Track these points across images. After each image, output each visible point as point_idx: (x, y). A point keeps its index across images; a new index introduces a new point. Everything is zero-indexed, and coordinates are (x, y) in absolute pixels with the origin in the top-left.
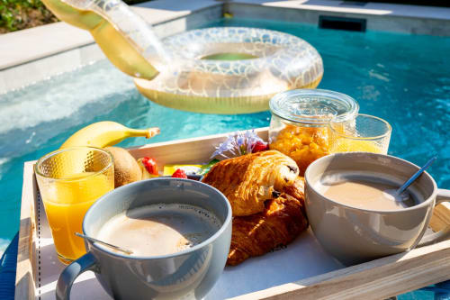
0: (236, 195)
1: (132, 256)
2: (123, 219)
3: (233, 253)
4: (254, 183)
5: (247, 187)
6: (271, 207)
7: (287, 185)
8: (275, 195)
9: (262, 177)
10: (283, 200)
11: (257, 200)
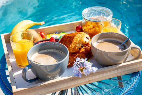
0: (70, 47)
1: (41, 65)
2: (37, 54)
3: (69, 63)
4: (76, 43)
5: (74, 44)
6: (81, 50)
7: (86, 43)
8: (82, 47)
9: (78, 41)
10: (85, 48)
11: (77, 48)
